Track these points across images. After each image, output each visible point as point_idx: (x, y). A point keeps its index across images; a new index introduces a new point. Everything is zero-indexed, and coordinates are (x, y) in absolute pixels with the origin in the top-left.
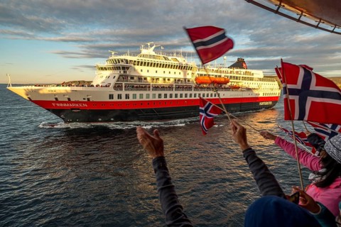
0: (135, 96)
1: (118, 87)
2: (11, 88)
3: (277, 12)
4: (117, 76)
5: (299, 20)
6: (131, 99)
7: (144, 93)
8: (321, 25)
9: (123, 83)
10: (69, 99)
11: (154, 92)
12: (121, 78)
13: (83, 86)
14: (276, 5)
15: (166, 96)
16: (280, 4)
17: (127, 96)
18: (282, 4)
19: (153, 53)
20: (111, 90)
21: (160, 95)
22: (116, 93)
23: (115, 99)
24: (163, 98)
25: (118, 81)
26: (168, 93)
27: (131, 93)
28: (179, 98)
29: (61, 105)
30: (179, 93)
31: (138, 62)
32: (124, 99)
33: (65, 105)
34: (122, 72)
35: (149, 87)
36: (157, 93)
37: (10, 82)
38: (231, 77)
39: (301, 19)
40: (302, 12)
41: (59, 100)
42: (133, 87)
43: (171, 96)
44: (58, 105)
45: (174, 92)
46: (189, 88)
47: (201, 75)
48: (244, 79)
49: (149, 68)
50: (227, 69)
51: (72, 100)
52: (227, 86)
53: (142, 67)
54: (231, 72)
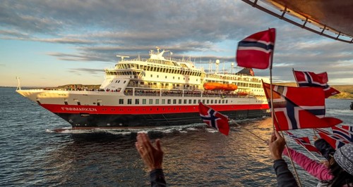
0: (144, 101)
1: (128, 92)
2: (20, 91)
3: (282, 17)
4: (128, 81)
5: (303, 27)
6: (141, 104)
7: (154, 98)
8: (326, 32)
9: (134, 88)
10: (79, 103)
11: (164, 98)
12: (132, 83)
13: (93, 90)
14: (281, 11)
15: (175, 101)
16: (285, 10)
17: (137, 101)
18: (288, 10)
19: (163, 59)
20: (121, 95)
21: (169, 101)
22: (126, 98)
23: (125, 104)
24: (172, 104)
25: (128, 85)
26: (177, 98)
27: (141, 98)
28: (188, 104)
29: (71, 109)
30: (188, 99)
31: (149, 67)
32: (133, 104)
33: (74, 109)
34: (133, 77)
35: (159, 93)
36: (167, 98)
37: (19, 86)
38: (239, 83)
39: (306, 26)
40: (307, 18)
41: (69, 104)
42: (143, 92)
43: (180, 101)
44: (67, 109)
45: (183, 98)
46: (198, 94)
47: (210, 81)
48: (252, 86)
49: (159, 73)
50: (235, 76)
51: (82, 104)
52: (234, 92)
53: (153, 73)
54: (239, 79)
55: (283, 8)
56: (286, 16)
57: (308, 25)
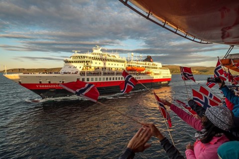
0: (92, 79)
1: (82, 74)
2: (6, 75)
4: (82, 67)
6: (90, 81)
7: (98, 77)
9: (86, 71)
10: (49, 82)
11: (104, 77)
13: (60, 73)
17: (88, 79)
18: (167, 22)
21: (107, 78)
22: (81, 78)
24: (109, 81)
25: (83, 69)
26: (112, 77)
27: (90, 77)
28: (118, 80)
30: (118, 77)
31: (94, 58)
32: (86, 81)
34: (86, 64)
35: (101, 73)
36: (105, 77)
38: (145, 67)
41: (43, 83)
42: (91, 73)
43: (113, 79)
45: (115, 77)
47: (129, 66)
48: (152, 68)
49: (100, 62)
50: (143, 62)
51: (51, 83)
52: (143, 72)
53: (97, 61)
54: (146, 64)
55: (164, 21)
56: (166, 26)
57: (178, 32)
